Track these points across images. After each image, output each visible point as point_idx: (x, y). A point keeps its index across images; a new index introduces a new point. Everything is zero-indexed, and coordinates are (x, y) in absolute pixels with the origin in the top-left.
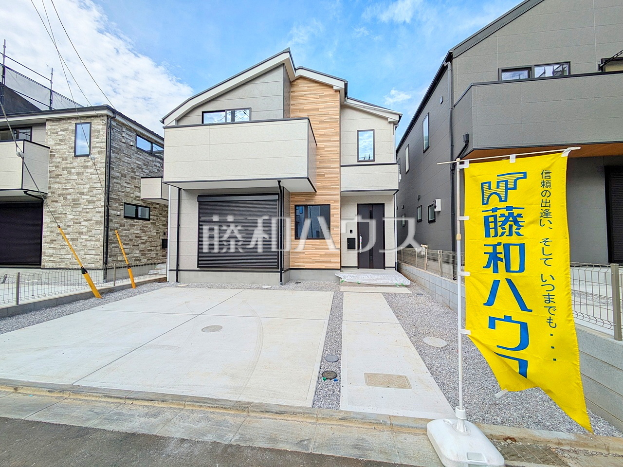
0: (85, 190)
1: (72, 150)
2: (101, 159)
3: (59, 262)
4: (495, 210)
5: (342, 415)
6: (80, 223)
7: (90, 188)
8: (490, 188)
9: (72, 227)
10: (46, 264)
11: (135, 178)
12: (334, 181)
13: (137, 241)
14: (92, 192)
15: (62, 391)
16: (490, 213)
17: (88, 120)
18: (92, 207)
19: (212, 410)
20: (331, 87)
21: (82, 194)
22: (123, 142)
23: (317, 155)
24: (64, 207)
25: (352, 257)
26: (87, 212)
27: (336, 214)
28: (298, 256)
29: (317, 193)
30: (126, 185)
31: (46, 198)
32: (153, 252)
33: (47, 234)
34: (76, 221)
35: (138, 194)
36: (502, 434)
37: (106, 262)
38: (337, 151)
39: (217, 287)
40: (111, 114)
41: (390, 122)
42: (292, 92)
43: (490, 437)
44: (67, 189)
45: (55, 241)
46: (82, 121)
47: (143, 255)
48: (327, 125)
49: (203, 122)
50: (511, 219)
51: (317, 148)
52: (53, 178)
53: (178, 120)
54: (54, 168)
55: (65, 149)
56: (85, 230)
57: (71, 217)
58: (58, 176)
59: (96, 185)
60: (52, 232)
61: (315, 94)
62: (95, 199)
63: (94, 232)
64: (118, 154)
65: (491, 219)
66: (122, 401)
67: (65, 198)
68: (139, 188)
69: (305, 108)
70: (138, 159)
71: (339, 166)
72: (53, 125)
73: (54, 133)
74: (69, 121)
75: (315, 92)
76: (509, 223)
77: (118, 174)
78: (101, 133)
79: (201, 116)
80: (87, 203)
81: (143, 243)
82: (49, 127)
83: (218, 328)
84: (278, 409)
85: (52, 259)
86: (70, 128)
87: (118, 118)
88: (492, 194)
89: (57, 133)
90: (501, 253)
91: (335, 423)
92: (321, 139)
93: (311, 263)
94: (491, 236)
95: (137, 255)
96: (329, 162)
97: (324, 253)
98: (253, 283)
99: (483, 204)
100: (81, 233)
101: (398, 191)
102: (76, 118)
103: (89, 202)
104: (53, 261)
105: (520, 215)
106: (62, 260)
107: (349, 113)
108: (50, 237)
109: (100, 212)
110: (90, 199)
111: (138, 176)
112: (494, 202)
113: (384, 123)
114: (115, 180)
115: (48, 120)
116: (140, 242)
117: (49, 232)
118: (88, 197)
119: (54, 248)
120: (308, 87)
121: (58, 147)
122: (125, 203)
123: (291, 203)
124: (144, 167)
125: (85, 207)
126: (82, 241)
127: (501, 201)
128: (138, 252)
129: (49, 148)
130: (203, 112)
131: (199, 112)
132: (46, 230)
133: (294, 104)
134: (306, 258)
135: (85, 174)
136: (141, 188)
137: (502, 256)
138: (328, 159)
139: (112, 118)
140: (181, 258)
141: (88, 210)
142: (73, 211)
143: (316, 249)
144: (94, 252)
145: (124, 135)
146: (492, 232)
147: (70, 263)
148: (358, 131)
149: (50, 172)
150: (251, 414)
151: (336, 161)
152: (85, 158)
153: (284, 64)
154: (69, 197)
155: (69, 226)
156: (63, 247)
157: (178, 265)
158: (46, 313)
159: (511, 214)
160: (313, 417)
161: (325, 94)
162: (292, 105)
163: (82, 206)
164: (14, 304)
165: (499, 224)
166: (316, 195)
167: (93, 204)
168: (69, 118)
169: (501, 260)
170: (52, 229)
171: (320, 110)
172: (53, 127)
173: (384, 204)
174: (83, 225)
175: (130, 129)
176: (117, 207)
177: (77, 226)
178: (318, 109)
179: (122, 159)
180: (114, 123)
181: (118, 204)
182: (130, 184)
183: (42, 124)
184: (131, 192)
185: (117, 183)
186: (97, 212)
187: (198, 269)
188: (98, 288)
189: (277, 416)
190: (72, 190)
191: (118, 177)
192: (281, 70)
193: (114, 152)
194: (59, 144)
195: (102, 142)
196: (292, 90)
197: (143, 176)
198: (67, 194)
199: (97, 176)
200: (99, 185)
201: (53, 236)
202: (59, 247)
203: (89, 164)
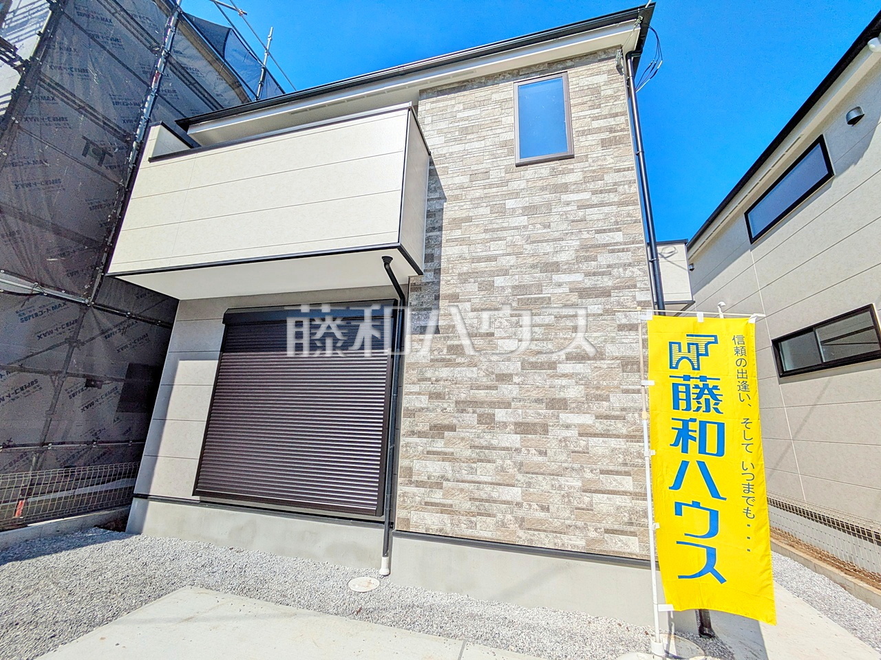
0: (563, 257)
1: (506, 150)
3: (469, 514)
6: (552, 365)
7: (585, 248)
9: (516, 379)
10: (415, 517)
14: (595, 259)
18: (596, 309)
21: (555, 267)
33: (418, 405)
34: (533, 359)
44: (492, 258)
45: (452, 428)
55: (481, 150)
56: (574, 392)
59: (604, 238)
60: (437, 396)
62: (607, 282)
63: (616, 400)
67: (488, 287)
72: (439, 101)
73: (442, 117)
74: (491, 83)
78: (609, 93)
80: (574, 298)
82: (429, 107)
85: (437, 496)
86: (496, 97)
89: (453, 115)
100: (558, 404)
102: (516, 72)
103: (584, 293)
104: (445, 509)
106: (483, 508)
108: (433, 415)
110: (588, 285)
115: (424, 90)
117: (425, 399)
118: (578, 277)
119: (447, 457)
121: (457, 148)
126: (567, 433)
129: (430, 153)
132: (416, 388)
135: (558, 209)
144: (627, 483)
147: (521, 522)
149: (431, 214)
152: (554, 164)
154: (499, 281)
155: (504, 378)
156: (483, 453)
167: (602, 300)
168: (491, 76)
170: (439, 388)
172: (441, 105)
174: (564, 375)
177: (537, 378)
186: (621, 328)
190: (512, 260)
194: (461, 141)
198: (493, 274)
199: (606, 209)
200: (618, 237)
201: (444, 412)
202: (468, 453)
203: (570, 178)
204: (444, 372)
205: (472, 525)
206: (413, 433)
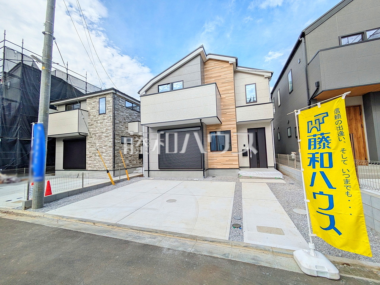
0: (104, 131)
1: (98, 112)
2: (111, 114)
3: (94, 167)
4: (315, 135)
5: (244, 245)
6: (102, 147)
7: (106, 130)
8: (312, 125)
9: (98, 149)
10: (88, 168)
11: (126, 123)
12: (232, 116)
13: (127, 155)
15: (113, 225)
16: (312, 137)
17: (105, 96)
18: (107, 139)
19: (179, 238)
20: (228, 62)
21: (103, 133)
22: (120, 105)
23: (221, 102)
24: (95, 140)
25: (246, 161)
26: (105, 142)
27: (234, 136)
28: (213, 162)
29: (222, 124)
30: (122, 127)
31: (87, 136)
32: (135, 161)
34: (100, 147)
35: (127, 131)
36: (341, 261)
37: (114, 167)
38: (233, 99)
39: (169, 180)
40: (114, 92)
41: (266, 78)
42: (205, 68)
43: (334, 263)
44: (96, 131)
45: (92, 157)
46: (102, 97)
47: (130, 162)
48: (227, 84)
49: (158, 92)
50: (324, 140)
51: (221, 98)
52: (90, 126)
53: (146, 91)
54: (90, 121)
55: (95, 111)
56: (104, 151)
57: (98, 144)
58: (92, 125)
59: (108, 128)
61: (218, 67)
62: (108, 135)
63: (108, 152)
64: (118, 111)
65: (313, 140)
66: (138, 231)
67: (95, 136)
68: (128, 128)
69: (213, 76)
70: (127, 113)
71: (235, 107)
72: (89, 100)
73: (90, 104)
74: (96, 98)
75: (218, 66)
76: (323, 142)
77: (118, 122)
78: (110, 102)
79: (158, 88)
80: (105, 138)
81: (130, 156)
82: (88, 101)
83: (174, 201)
84: (211, 240)
85: (90, 166)
86: (97, 101)
87: (118, 93)
88: (313, 127)
89: (91, 104)
90: (318, 158)
91: (241, 248)
92: (223, 93)
93: (220, 165)
94: (311, 149)
95: (128, 163)
96: (229, 105)
97: (228, 159)
98: (188, 177)
99: (308, 132)
100: (102, 153)
101: (273, 119)
102: (99, 96)
103: (106, 137)
104: (91, 167)
105: (328, 137)
107: (239, 75)
109: (111, 142)
110: (106, 135)
111: (127, 121)
112: (314, 131)
113: (262, 79)
114: (117, 125)
115: (87, 98)
116: (128, 156)
117: (89, 153)
118: (105, 134)
119: (91, 160)
120: (214, 64)
121: (92, 111)
122: (122, 136)
123: (207, 131)
124: (129, 117)
125: (104, 139)
126: (103, 156)
127: (318, 131)
128: (128, 161)
129: (88, 111)
130: (158, 86)
131: (156, 86)
132: (88, 151)
133: (206, 75)
134: (218, 162)
135: (104, 123)
136: (128, 127)
137: (319, 159)
138: (228, 104)
139: (115, 94)
140: (150, 164)
141: (105, 141)
142: (99, 141)
143: (223, 157)
144: (108, 162)
145: (120, 101)
146: (312, 147)
148: (246, 85)
149: (89, 123)
150: (198, 241)
151: (232, 105)
152: (104, 115)
153: (200, 54)
154: (97, 135)
156: (95, 159)
157: (149, 168)
158: (94, 192)
159: (323, 137)
160: (230, 245)
161: (224, 66)
162: (205, 75)
163: (103, 139)
164: (81, 187)
165: (317, 143)
166: (222, 125)
168: (96, 96)
169: (318, 161)
170: (90, 151)
171: (222, 76)
172: (90, 101)
173: (264, 128)
174: (103, 149)
175: (123, 98)
176: (118, 138)
177: (101, 149)
178: (221, 76)
179: (120, 114)
180: (116, 96)
181: (118, 137)
182: (123, 126)
183: (85, 100)
184: (124, 130)
185: (118, 126)
186: (109, 142)
187: (159, 170)
188: (113, 180)
189: (211, 243)
190: (98, 131)
191: (118, 123)
192: (199, 57)
193: (116, 111)
194: (92, 109)
195: (111, 106)
196: (205, 67)
197: (129, 121)
198: (96, 134)
199: (109, 123)
200: (110, 128)
201: (91, 154)
202: (93, 160)
203: (105, 118)
204: (91, 149)
205: (94, 169)
206: (87, 158)
